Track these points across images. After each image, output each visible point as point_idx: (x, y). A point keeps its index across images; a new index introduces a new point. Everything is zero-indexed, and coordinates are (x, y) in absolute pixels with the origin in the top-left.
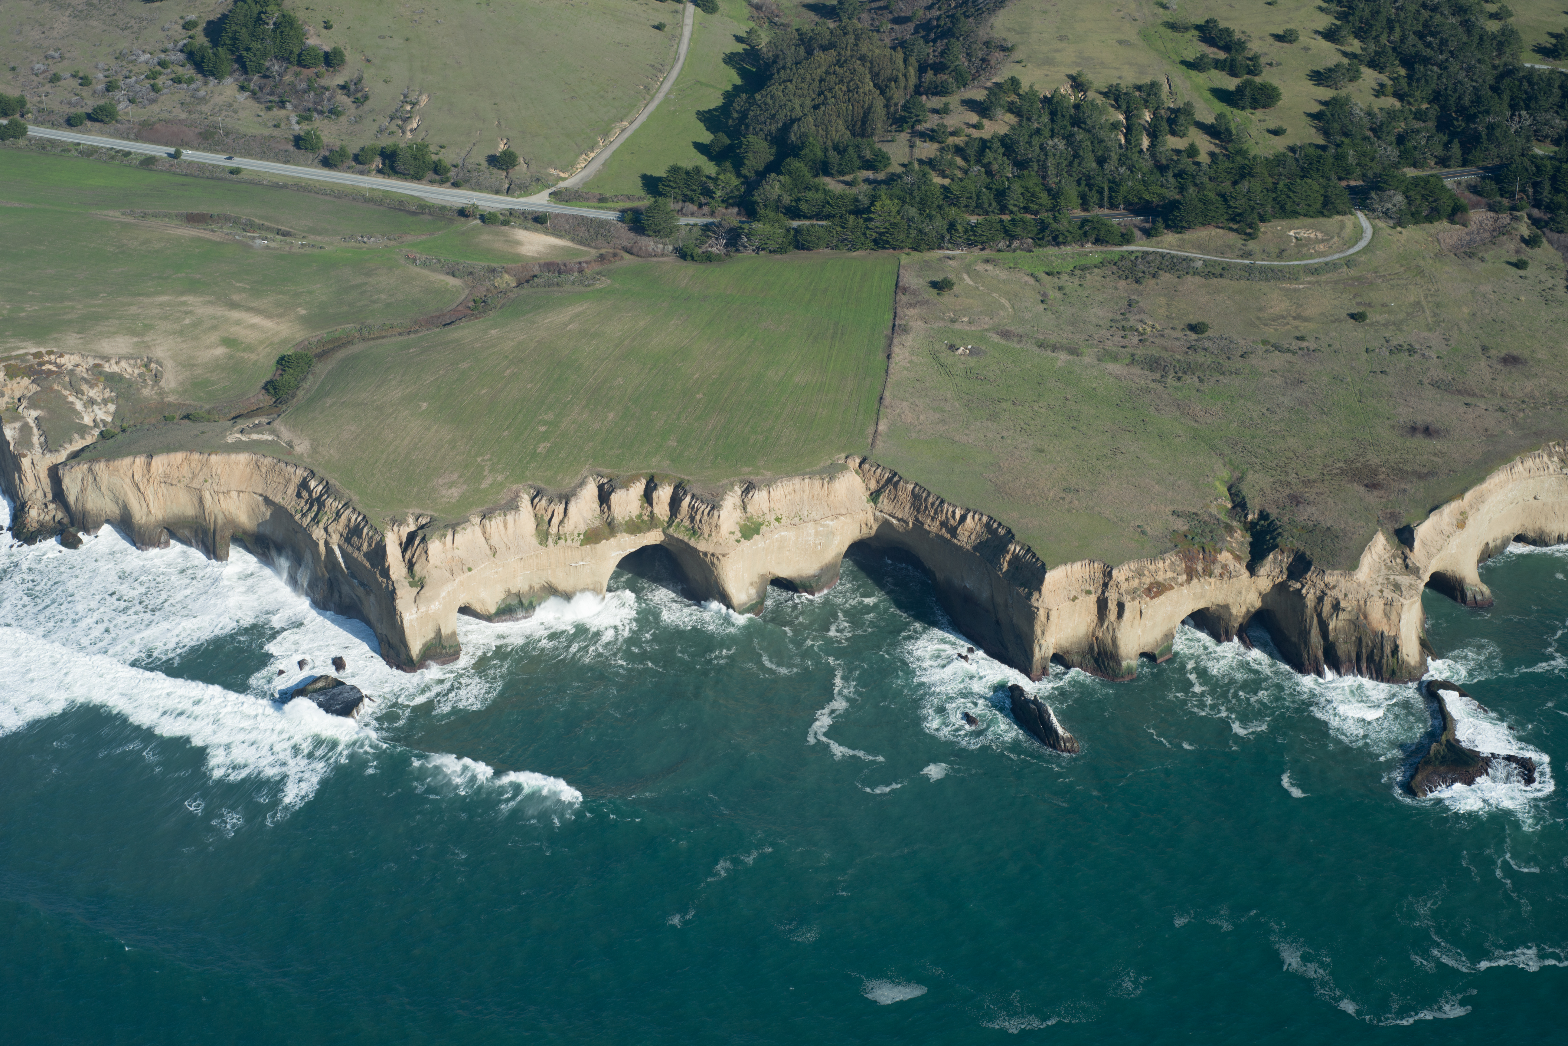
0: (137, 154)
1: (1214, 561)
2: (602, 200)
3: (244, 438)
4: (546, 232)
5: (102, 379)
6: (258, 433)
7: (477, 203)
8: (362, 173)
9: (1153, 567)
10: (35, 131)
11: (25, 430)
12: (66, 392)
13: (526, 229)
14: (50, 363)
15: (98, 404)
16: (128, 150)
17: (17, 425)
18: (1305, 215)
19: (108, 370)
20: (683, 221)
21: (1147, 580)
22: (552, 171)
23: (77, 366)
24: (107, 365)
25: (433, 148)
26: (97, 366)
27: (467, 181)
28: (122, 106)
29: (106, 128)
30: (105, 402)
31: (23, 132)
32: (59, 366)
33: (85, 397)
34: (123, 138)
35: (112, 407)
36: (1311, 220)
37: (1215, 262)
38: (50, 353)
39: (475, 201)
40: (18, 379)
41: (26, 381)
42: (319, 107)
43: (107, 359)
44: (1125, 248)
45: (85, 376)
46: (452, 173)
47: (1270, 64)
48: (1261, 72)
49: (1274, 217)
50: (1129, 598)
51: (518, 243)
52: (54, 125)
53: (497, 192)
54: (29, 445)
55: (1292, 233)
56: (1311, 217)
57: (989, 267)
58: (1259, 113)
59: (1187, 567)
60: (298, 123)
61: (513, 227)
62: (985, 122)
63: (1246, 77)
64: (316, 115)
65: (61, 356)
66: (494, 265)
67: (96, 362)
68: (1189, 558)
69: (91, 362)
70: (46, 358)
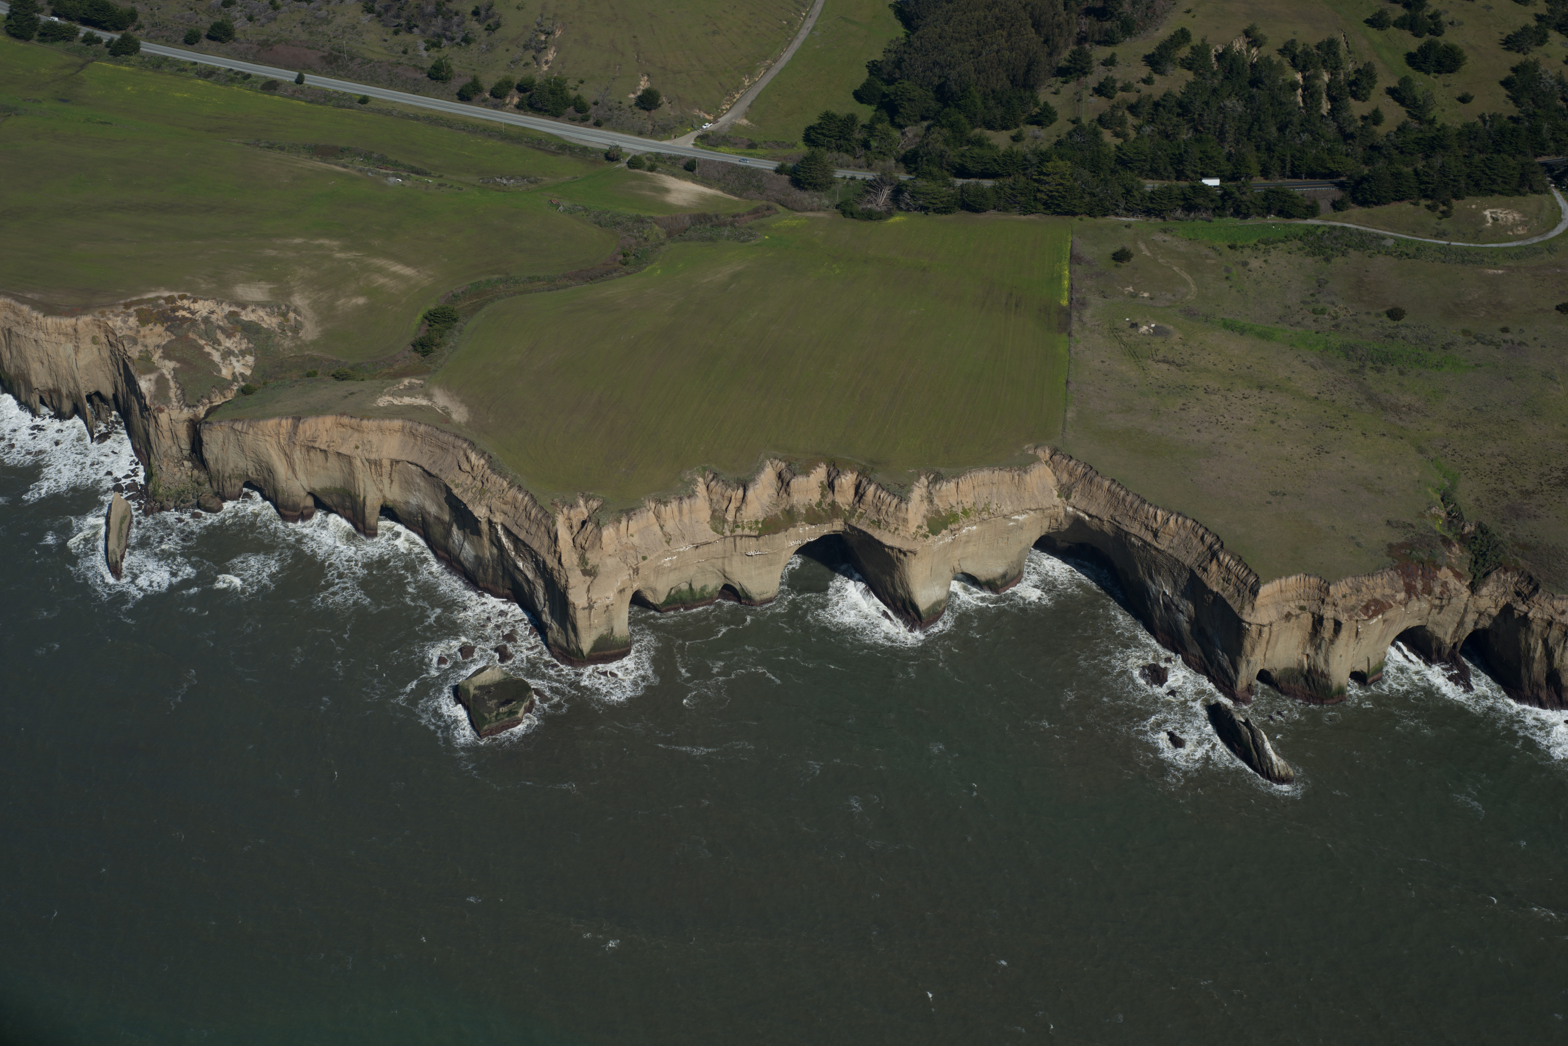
0: (258, 77)
1: (1434, 578)
2: (752, 146)
3: (396, 402)
4: (695, 181)
5: (239, 328)
6: (411, 396)
7: (622, 144)
8: (495, 107)
9: (1371, 583)
10: (147, 48)
11: (161, 382)
12: (202, 342)
13: (674, 175)
14: (184, 309)
15: (236, 356)
16: (247, 71)
17: (153, 376)
18: (1501, 193)
19: (244, 318)
20: (839, 174)
21: (1366, 597)
22: (696, 112)
23: (213, 312)
24: (243, 313)
25: (571, 83)
26: (232, 314)
27: (608, 120)
28: (240, 25)
29: (223, 47)
30: (243, 353)
31: (136, 48)
32: (193, 313)
33: (221, 348)
34: (241, 59)
35: (250, 359)
36: (1506, 198)
37: (1407, 240)
38: (182, 298)
39: (618, 143)
40: (151, 326)
41: (159, 329)
42: (448, 33)
43: (244, 306)
44: (1310, 221)
45: (221, 323)
46: (592, 110)
47: (1451, 23)
48: (1443, 32)
49: (1468, 194)
50: (1346, 616)
51: (667, 191)
52: (168, 42)
53: (640, 134)
54: (167, 400)
55: (1487, 213)
56: (1507, 195)
57: (1167, 238)
58: (1444, 78)
59: (1405, 584)
60: (427, 49)
61: (659, 172)
62: (1156, 77)
63: (1427, 37)
64: (444, 41)
65: (195, 301)
66: (643, 214)
67: (232, 309)
68: (1407, 574)
69: (227, 309)
70: (179, 303)
